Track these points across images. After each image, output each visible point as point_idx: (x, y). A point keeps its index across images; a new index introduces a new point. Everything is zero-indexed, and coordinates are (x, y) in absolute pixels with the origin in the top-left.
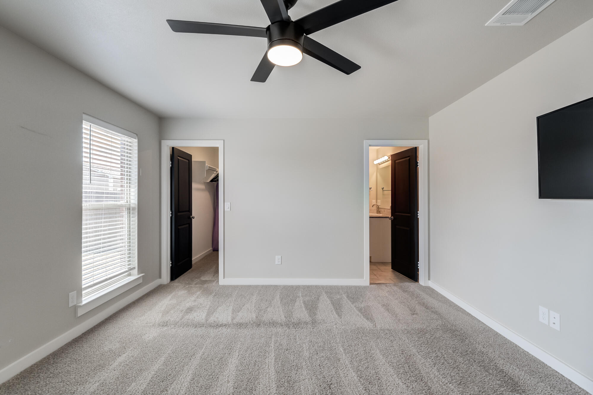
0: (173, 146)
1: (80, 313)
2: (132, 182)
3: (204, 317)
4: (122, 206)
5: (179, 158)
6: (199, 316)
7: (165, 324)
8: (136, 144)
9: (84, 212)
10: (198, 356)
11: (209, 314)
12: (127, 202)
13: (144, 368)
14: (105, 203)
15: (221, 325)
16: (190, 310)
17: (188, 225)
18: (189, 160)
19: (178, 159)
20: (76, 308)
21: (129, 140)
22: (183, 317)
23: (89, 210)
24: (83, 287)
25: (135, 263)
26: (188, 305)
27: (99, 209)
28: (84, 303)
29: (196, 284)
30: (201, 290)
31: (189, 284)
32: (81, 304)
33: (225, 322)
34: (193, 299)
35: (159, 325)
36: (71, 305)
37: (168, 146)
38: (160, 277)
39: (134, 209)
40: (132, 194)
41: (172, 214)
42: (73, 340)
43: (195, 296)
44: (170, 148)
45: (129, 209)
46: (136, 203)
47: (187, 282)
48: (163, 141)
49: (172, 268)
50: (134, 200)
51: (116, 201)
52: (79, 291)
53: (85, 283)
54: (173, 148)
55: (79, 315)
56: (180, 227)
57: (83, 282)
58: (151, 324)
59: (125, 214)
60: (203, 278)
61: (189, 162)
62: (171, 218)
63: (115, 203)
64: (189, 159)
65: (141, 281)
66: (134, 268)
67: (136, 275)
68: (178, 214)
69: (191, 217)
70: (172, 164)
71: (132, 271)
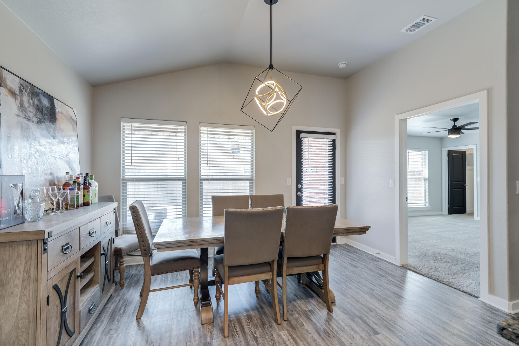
2: (426, 168)
4: (421, 178)
5: (453, 155)
12: (424, 176)
17: (461, 189)
21: (425, 152)
25: (427, 201)
37: (446, 150)
38: (442, 211)
39: (427, 179)
40: (426, 173)
41: (448, 182)
45: (425, 179)
48: (442, 148)
49: (449, 208)
50: (427, 176)
51: (419, 176)
54: (449, 151)
56: (454, 190)
59: (423, 181)
61: (463, 155)
62: (448, 184)
65: (430, 209)
66: (427, 203)
67: (427, 205)
68: (453, 183)
69: (465, 185)
70: (448, 158)
71: (425, 204)
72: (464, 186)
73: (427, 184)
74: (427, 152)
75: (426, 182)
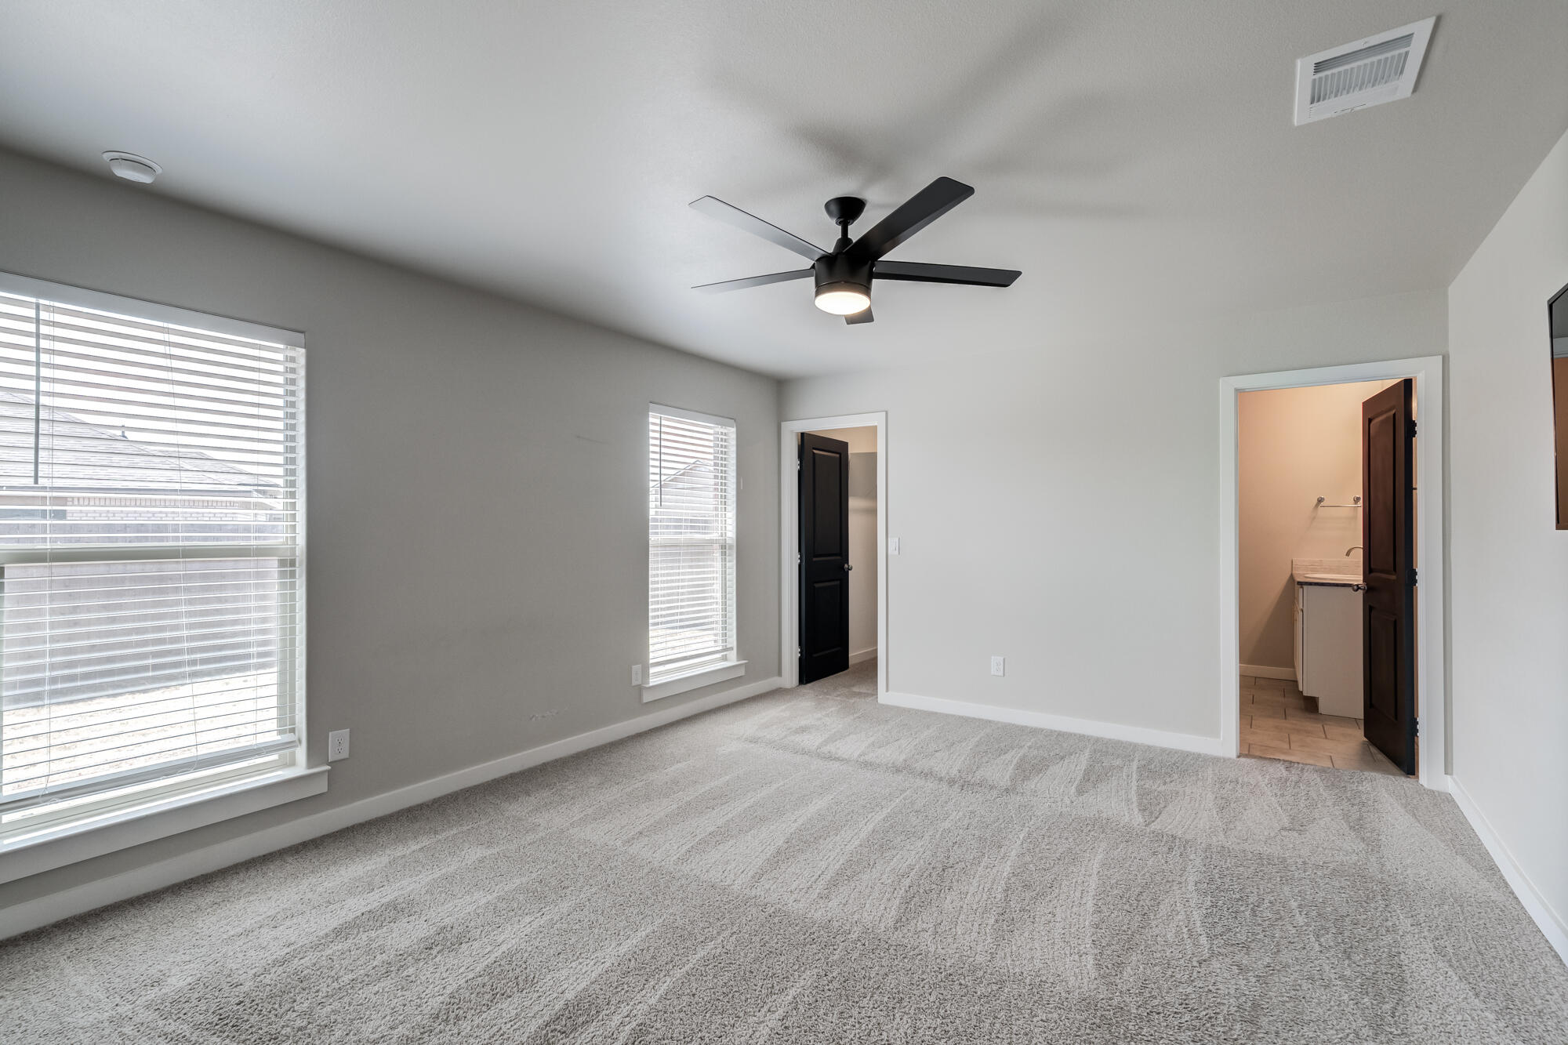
0: (803, 431)
1: (647, 698)
2: (729, 502)
3: (817, 744)
4: (711, 542)
5: (815, 451)
6: (811, 741)
7: (754, 740)
8: (734, 436)
9: (651, 551)
10: (775, 786)
11: (826, 742)
12: (722, 536)
13: (701, 781)
14: (687, 536)
15: (837, 759)
16: (803, 730)
17: (838, 583)
18: (840, 454)
19: (814, 453)
20: (640, 689)
21: (724, 431)
22: (786, 736)
23: (661, 546)
24: (651, 661)
25: (733, 641)
26: (803, 723)
27: (676, 546)
28: (651, 684)
29: (838, 696)
30: (839, 706)
31: (826, 694)
32: (647, 686)
33: (844, 756)
34: (819, 715)
35: (746, 740)
36: (634, 683)
37: (792, 431)
38: (780, 674)
39: (731, 547)
40: (729, 521)
41: (801, 559)
42: (637, 734)
43: (824, 713)
44: (798, 436)
45: (723, 547)
46: (734, 536)
47: (825, 691)
48: (783, 424)
49: (800, 659)
50: (731, 534)
51: (705, 533)
52: (646, 667)
53: (653, 657)
54: (802, 434)
55: (645, 700)
56: (817, 585)
57: (651, 655)
58: (736, 737)
59: (717, 554)
60: (856, 689)
61: (840, 457)
62: (800, 566)
63: (703, 536)
64: (839, 451)
65: (741, 672)
66: (732, 649)
67: (733, 660)
68: (815, 559)
69: (846, 566)
70: (801, 465)
71: (725, 653)
72: (842, 568)
73: (732, 565)
74: (732, 432)
75: (729, 562)
